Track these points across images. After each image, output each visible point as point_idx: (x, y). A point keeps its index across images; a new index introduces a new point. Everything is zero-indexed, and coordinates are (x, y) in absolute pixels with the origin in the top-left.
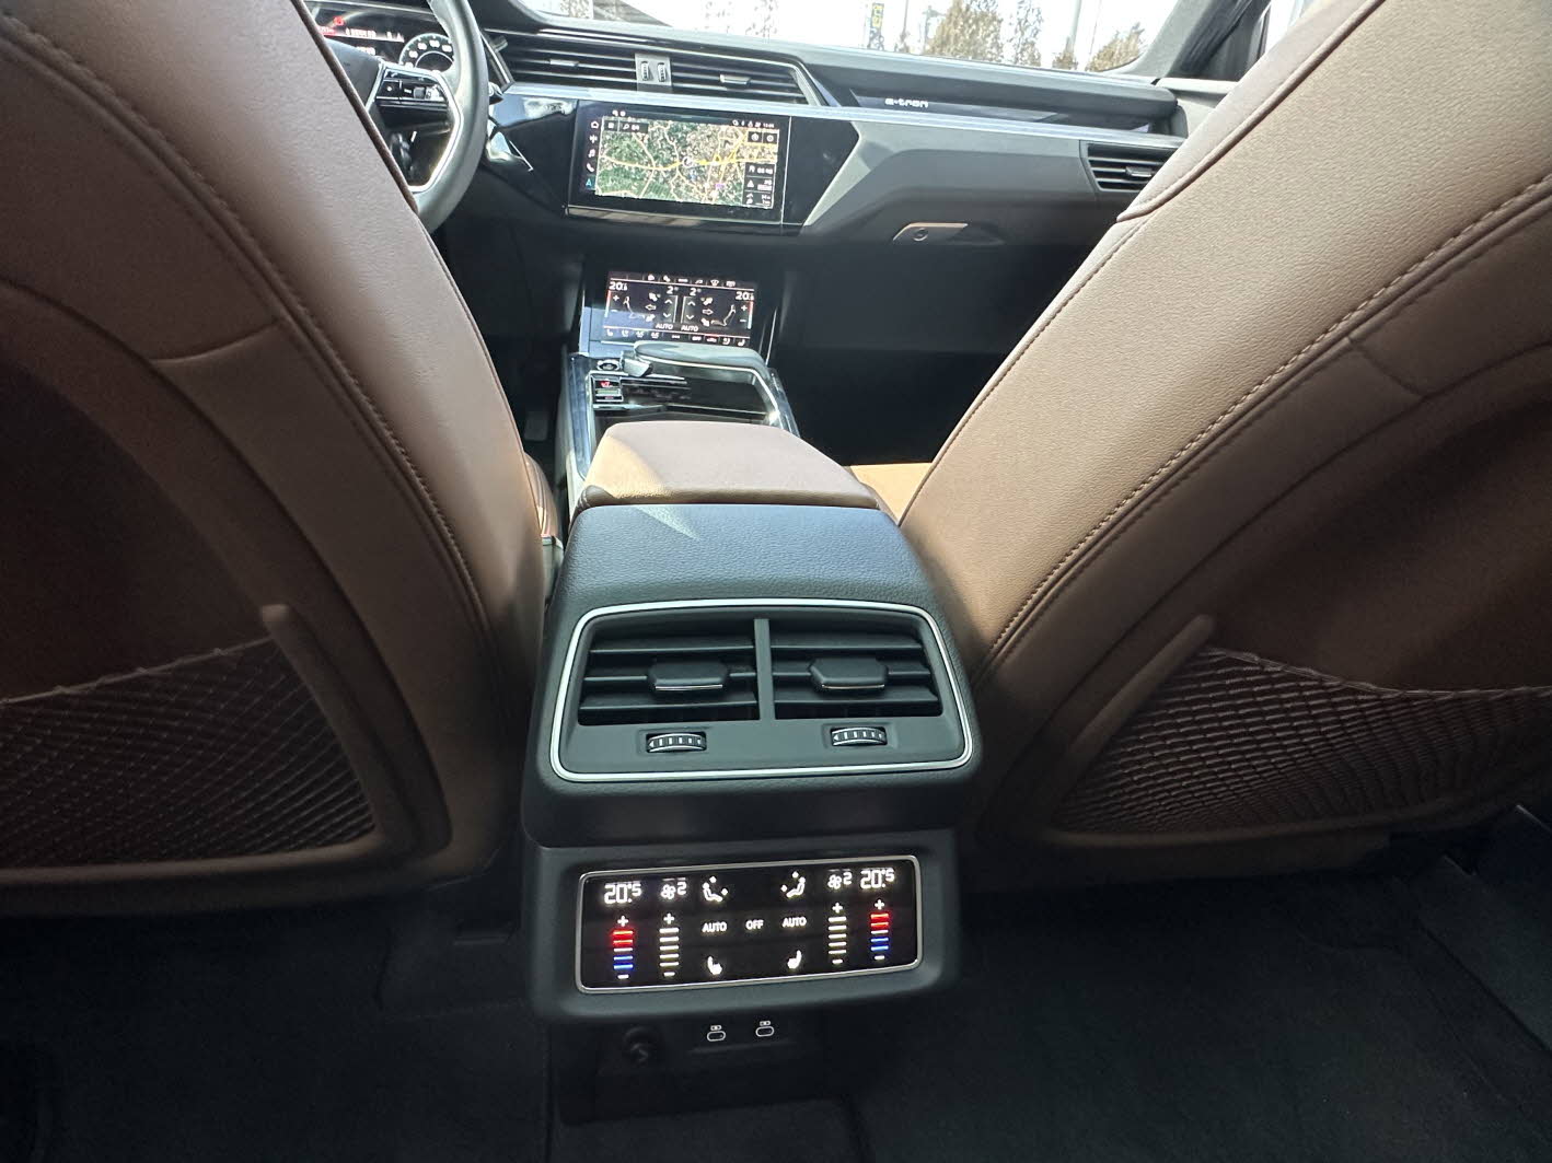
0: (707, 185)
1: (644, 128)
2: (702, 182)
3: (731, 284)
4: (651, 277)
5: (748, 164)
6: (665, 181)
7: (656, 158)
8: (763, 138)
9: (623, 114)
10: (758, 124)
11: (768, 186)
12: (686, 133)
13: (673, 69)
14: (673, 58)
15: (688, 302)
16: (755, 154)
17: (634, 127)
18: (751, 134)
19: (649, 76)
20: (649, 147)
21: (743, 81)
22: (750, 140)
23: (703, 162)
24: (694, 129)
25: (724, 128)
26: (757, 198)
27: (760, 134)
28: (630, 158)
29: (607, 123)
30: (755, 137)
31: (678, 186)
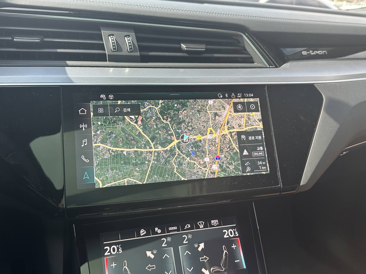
0: (207, 159)
1: (136, 111)
2: (202, 158)
3: (214, 222)
4: (143, 232)
5: (239, 134)
6: (167, 162)
7: (153, 139)
8: (247, 108)
9: (111, 97)
10: (239, 95)
11: (261, 151)
12: (178, 110)
13: (138, 39)
14: (137, 30)
15: (184, 253)
16: (243, 122)
17: (125, 110)
18: (235, 104)
19: (118, 47)
20: (144, 129)
21: (201, 48)
22: (236, 111)
23: (198, 137)
24: (184, 105)
25: (211, 102)
26: (254, 166)
27: (243, 104)
28: (128, 143)
29: (96, 108)
30: (240, 107)
31: (180, 164)
